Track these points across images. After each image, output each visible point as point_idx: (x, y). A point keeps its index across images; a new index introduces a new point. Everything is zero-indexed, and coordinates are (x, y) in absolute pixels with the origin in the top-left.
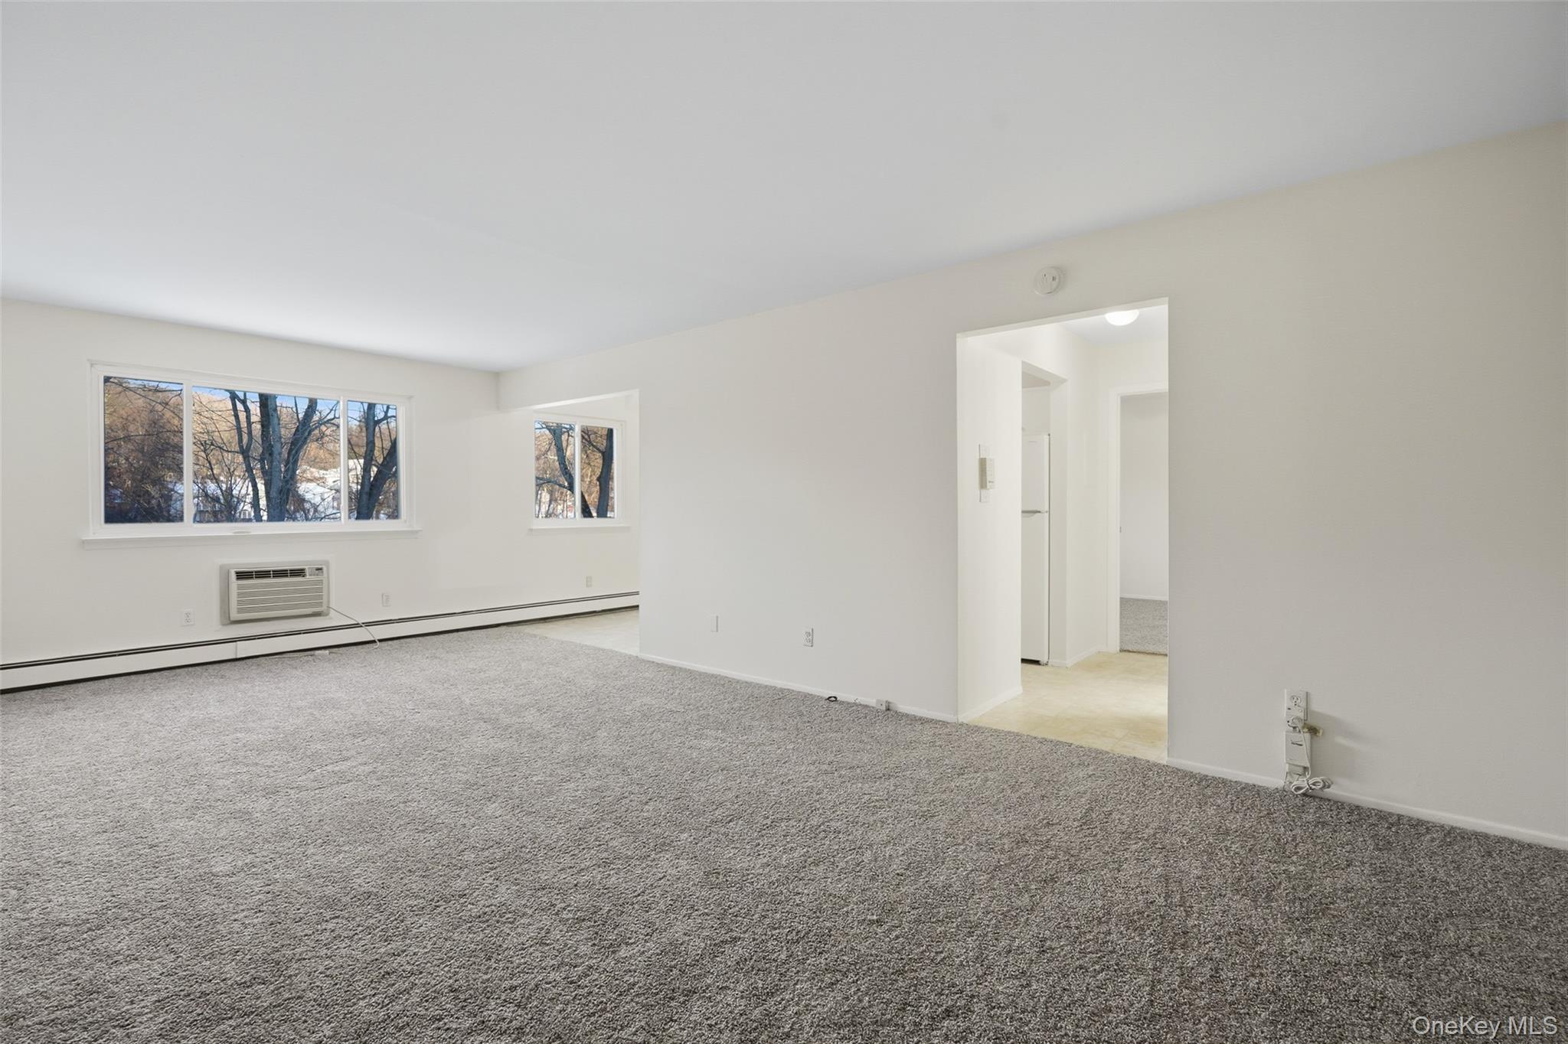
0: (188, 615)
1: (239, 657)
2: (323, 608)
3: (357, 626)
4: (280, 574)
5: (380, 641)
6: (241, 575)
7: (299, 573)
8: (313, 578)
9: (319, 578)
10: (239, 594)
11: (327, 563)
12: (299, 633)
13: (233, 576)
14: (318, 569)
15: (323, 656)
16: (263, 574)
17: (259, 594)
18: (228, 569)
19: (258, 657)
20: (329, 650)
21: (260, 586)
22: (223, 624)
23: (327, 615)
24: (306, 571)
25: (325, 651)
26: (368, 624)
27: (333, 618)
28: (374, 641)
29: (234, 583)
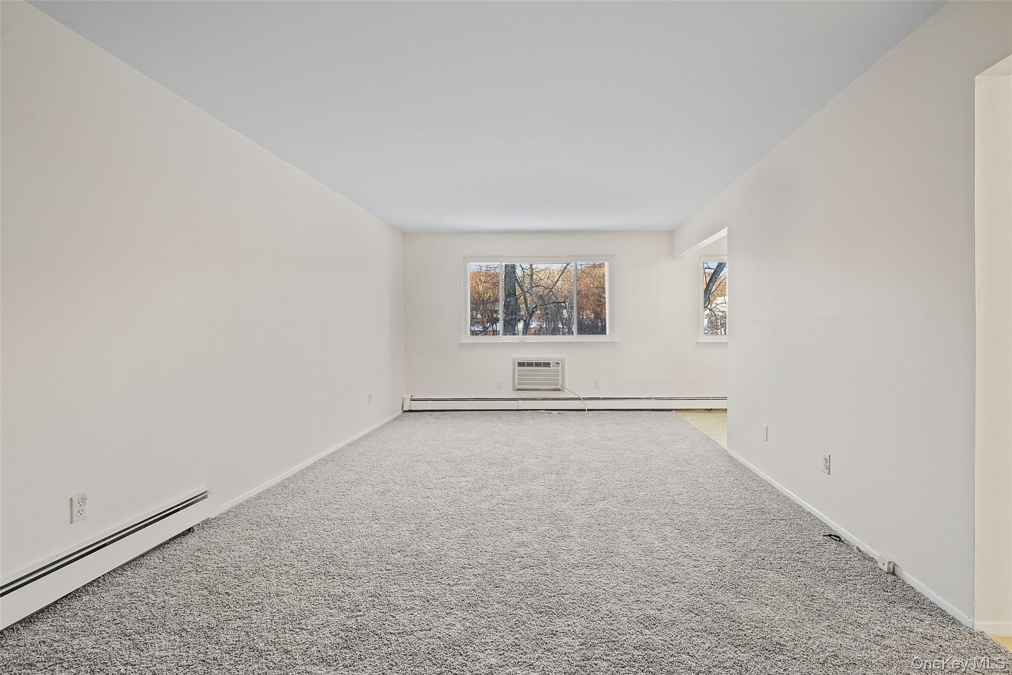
0: (499, 383)
1: (519, 409)
2: (559, 387)
3: (579, 399)
4: (538, 364)
5: (588, 410)
6: (521, 364)
7: (547, 365)
8: (555, 368)
9: (558, 369)
10: (519, 375)
11: (563, 360)
12: (547, 399)
13: (517, 364)
14: (557, 363)
15: (555, 414)
16: (530, 364)
17: (524, 375)
18: (514, 360)
19: (528, 410)
20: (559, 412)
21: (525, 371)
22: (513, 390)
23: (563, 391)
24: (551, 364)
25: (557, 412)
26: (585, 399)
27: (566, 393)
28: (585, 410)
29: (517, 368)
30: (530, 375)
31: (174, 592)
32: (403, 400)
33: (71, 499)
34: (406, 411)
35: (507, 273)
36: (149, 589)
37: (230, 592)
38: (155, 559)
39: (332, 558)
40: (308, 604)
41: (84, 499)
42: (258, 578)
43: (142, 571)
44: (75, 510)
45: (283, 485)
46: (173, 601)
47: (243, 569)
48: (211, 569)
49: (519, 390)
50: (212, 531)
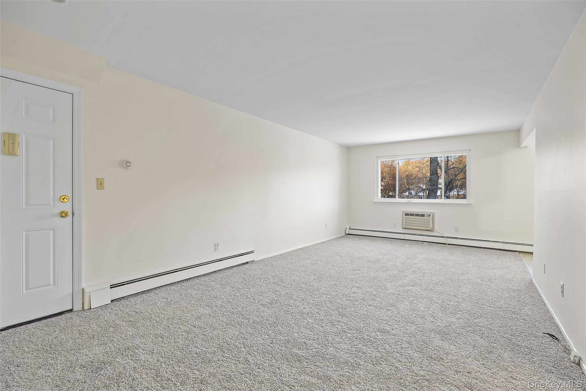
0: (395, 224)
1: (406, 239)
2: (430, 229)
3: (444, 237)
4: (417, 215)
5: (448, 244)
6: (406, 214)
7: (423, 215)
8: (428, 218)
9: (429, 218)
10: (405, 220)
11: (433, 214)
12: (423, 235)
13: (404, 214)
14: (429, 215)
15: (426, 244)
16: (412, 215)
17: (408, 220)
18: (403, 212)
19: (411, 240)
20: (429, 243)
21: (410, 218)
22: (403, 228)
23: (433, 231)
24: (425, 215)
25: (427, 243)
26: (447, 237)
27: (435, 233)
28: (446, 244)
29: (404, 216)
30: (412, 221)
31: (236, 278)
32: (346, 228)
33: (215, 244)
34: (347, 234)
35: (432, 161)
36: (231, 275)
37: (249, 282)
38: (235, 269)
39: (282, 280)
40: (267, 290)
41: (218, 245)
42: (258, 280)
43: (231, 271)
44: (216, 247)
45: (281, 255)
46: (234, 280)
47: (256, 277)
48: (248, 274)
49: (405, 228)
50: (253, 264)
